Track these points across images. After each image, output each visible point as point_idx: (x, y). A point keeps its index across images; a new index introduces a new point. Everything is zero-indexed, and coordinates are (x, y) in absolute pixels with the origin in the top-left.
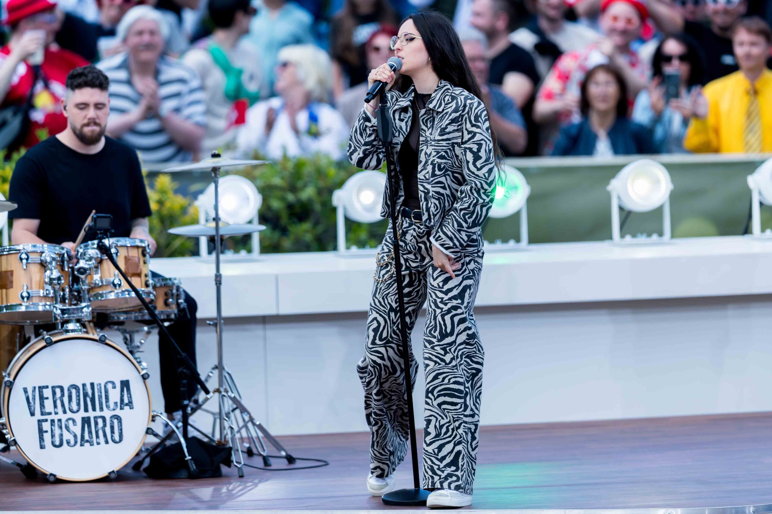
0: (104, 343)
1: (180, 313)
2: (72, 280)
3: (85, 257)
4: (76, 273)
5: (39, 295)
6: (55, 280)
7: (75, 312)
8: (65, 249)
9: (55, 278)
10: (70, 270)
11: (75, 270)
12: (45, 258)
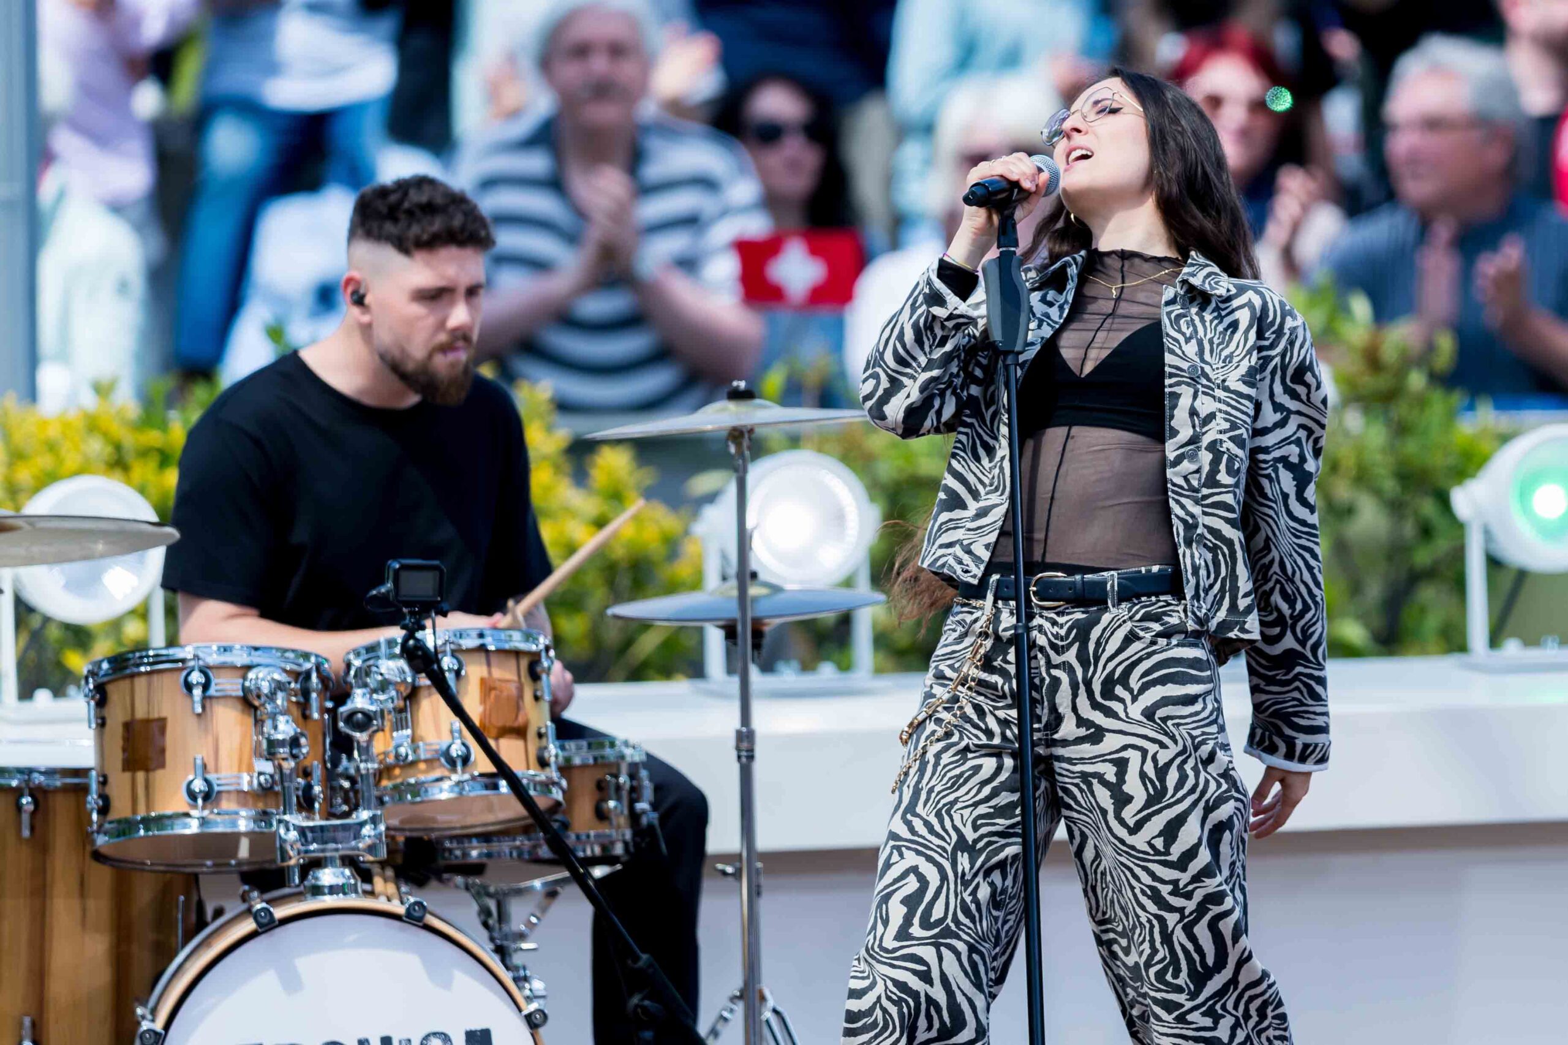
0: (421, 924)
1: (638, 839)
2: (331, 744)
3: (368, 680)
4: (341, 724)
5: (238, 788)
6: (283, 746)
7: (340, 835)
8: (313, 659)
9: (284, 740)
10: (326, 716)
11: (339, 716)
12: (256, 683)
